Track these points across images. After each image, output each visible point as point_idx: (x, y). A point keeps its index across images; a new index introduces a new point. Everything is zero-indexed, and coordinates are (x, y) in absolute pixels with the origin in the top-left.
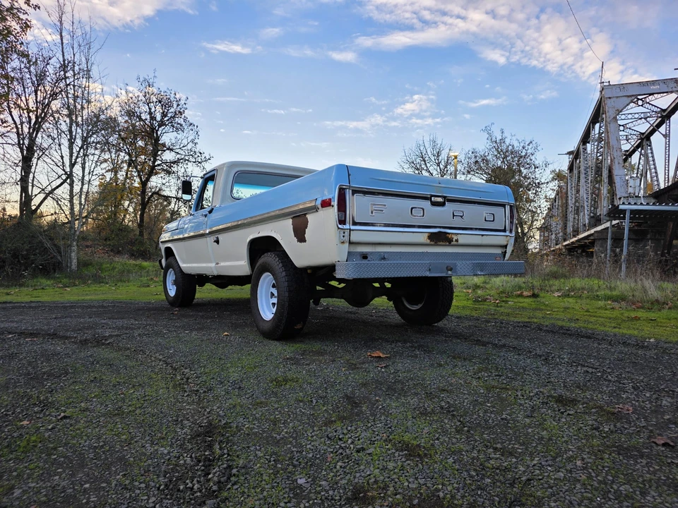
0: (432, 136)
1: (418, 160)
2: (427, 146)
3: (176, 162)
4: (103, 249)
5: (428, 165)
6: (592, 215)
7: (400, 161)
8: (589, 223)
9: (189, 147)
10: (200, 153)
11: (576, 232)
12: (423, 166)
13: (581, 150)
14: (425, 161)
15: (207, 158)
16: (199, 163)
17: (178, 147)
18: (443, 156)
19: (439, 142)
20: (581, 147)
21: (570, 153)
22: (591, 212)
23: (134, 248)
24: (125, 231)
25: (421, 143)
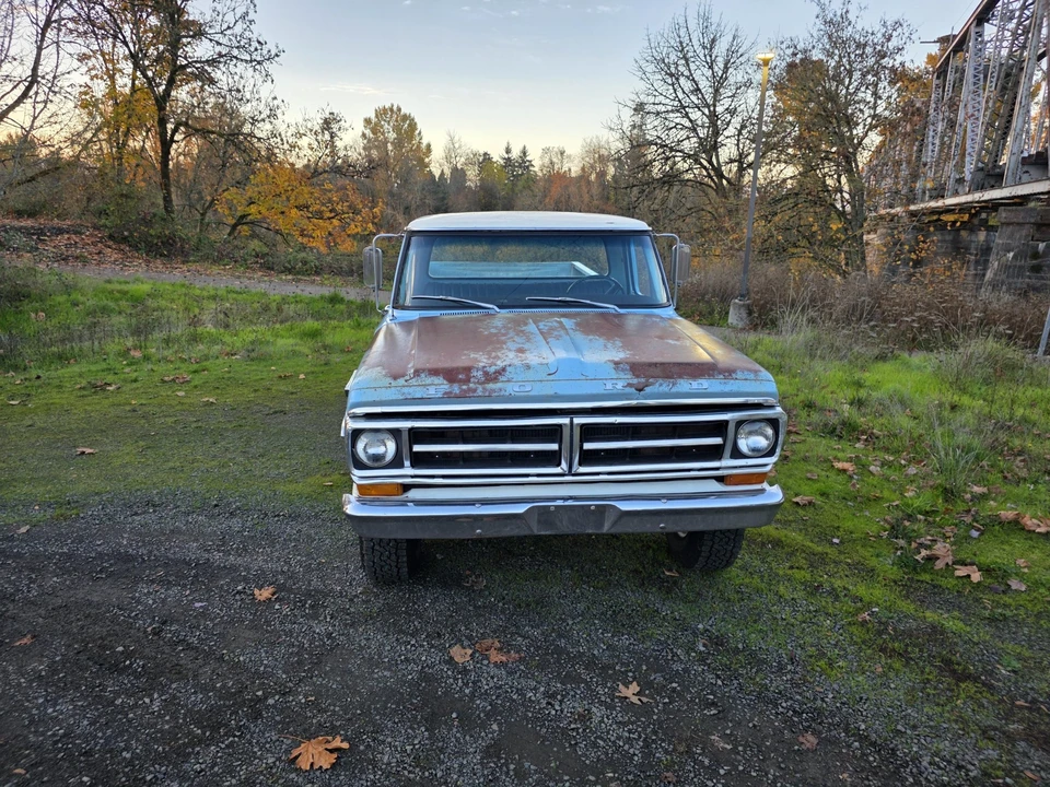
0: (702, 6)
1: (673, 57)
2: (692, 26)
3: (213, 62)
4: (92, 235)
5: (693, 67)
6: (980, 165)
7: (638, 57)
8: (973, 179)
9: (238, 29)
10: (259, 42)
11: (939, 193)
12: (681, 68)
13: (973, 35)
14: (687, 60)
15: (273, 53)
16: (259, 63)
17: (218, 29)
18: (721, 49)
19: (714, 19)
20: (973, 30)
21: (944, 40)
22: (978, 160)
23: (152, 232)
24: (132, 198)
25: (682, 21)
